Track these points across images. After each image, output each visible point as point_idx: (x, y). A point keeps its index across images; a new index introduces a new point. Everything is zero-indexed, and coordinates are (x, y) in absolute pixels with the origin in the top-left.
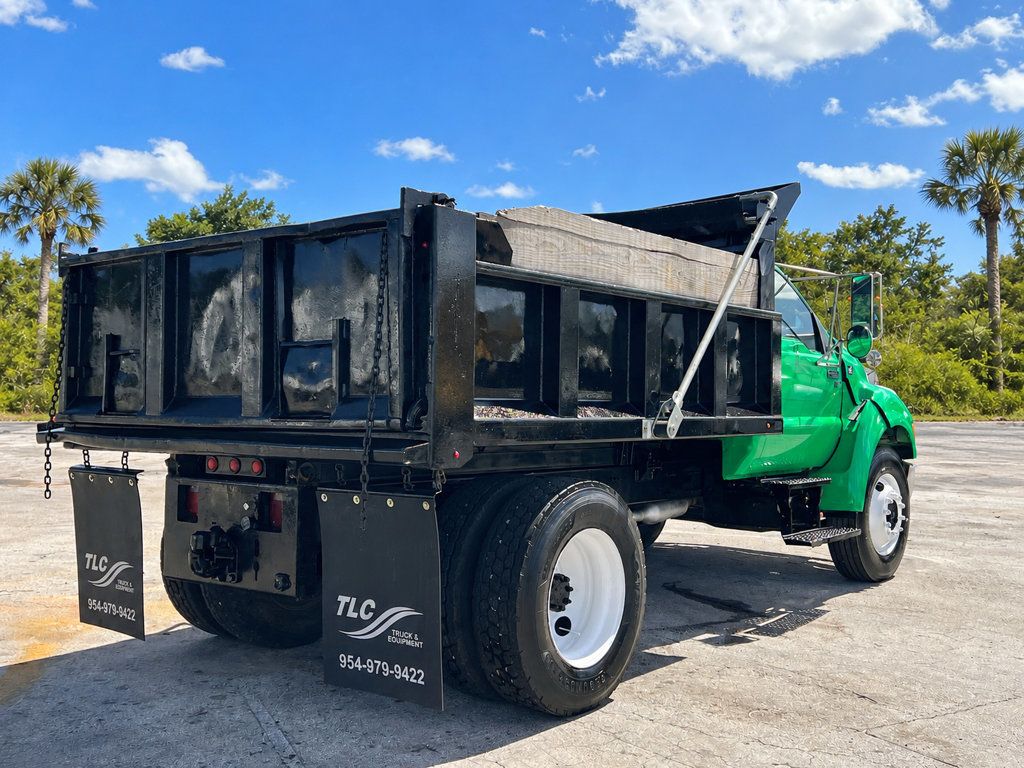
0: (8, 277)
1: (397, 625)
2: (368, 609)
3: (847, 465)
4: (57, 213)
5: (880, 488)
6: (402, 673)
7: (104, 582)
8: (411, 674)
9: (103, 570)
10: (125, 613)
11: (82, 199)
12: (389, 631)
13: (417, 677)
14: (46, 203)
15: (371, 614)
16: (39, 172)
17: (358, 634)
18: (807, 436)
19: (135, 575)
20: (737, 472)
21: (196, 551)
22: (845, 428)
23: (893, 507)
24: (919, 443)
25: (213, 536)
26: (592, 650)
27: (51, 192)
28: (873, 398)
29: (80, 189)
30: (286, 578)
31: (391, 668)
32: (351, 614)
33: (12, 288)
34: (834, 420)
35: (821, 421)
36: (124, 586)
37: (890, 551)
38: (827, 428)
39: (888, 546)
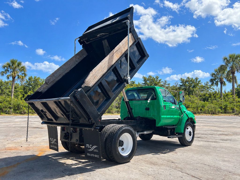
0: (2, 85)
1: (95, 149)
2: (91, 146)
3: (180, 125)
4: (17, 72)
5: (188, 129)
6: (96, 156)
7: (53, 143)
8: (97, 156)
9: (52, 140)
10: (56, 147)
11: (23, 70)
12: (94, 150)
13: (98, 156)
14: (14, 70)
15: (91, 147)
16: (13, 62)
17: (90, 150)
18: (174, 119)
19: (57, 142)
20: (158, 125)
21: (64, 136)
22: (180, 118)
23: (190, 132)
24: (196, 120)
25: (67, 133)
26: (127, 153)
27: (16, 67)
28: (186, 113)
29: (23, 67)
30: (77, 140)
31: (94, 155)
32: (88, 147)
33: (3, 87)
34: (179, 116)
35: (175, 116)
36: (56, 143)
37: (190, 140)
38: (177, 118)
39: (190, 139)
